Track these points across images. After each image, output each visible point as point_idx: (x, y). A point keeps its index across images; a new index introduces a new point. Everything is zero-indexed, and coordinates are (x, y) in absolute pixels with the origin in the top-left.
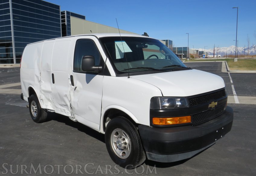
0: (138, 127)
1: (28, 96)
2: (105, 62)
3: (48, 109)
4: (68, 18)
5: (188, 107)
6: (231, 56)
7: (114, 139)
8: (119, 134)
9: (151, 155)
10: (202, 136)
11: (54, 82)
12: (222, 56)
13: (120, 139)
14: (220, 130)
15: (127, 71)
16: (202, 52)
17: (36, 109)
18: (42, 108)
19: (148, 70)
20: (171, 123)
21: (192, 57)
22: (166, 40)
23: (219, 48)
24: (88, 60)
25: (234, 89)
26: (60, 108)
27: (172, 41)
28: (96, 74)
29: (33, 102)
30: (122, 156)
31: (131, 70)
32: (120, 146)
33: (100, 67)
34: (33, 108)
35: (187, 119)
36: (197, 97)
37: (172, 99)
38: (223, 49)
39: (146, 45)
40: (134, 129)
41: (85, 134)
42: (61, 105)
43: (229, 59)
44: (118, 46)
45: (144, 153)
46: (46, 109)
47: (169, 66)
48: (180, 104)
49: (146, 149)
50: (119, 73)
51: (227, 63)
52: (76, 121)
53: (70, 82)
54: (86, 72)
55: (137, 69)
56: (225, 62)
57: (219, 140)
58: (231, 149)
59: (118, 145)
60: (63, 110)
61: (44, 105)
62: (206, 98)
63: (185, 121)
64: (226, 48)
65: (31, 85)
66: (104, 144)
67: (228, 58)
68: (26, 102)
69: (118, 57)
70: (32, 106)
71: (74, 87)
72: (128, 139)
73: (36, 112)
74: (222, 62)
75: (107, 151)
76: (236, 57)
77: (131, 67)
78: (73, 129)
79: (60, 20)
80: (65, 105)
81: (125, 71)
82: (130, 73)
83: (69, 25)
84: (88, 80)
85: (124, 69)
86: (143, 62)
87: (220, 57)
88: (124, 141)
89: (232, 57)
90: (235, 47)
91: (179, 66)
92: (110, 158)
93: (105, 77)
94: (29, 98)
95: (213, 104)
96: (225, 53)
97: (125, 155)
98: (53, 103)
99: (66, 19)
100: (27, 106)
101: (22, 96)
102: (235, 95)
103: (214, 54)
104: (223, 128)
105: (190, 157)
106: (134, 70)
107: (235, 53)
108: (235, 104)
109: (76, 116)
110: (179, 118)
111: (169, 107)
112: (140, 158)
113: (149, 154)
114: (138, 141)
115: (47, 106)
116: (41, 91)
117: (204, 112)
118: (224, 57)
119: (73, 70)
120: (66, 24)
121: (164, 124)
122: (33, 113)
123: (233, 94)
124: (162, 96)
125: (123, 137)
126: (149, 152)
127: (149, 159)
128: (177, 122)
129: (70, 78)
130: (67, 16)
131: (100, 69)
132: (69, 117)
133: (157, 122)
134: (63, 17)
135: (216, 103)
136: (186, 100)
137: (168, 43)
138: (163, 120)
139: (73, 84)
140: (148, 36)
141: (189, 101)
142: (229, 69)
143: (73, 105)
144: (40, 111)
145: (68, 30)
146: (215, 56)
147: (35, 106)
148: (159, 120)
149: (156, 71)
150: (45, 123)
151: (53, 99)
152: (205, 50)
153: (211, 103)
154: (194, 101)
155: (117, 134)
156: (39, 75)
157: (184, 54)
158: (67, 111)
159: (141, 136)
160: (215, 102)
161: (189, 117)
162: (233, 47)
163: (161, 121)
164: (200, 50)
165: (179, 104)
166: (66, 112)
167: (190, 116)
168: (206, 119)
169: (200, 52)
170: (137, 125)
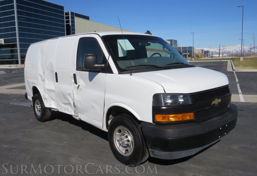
0: (140, 124)
1: (32, 95)
2: (107, 59)
3: (52, 108)
4: (73, 18)
5: (191, 103)
6: (236, 55)
7: (117, 136)
8: (122, 132)
9: (154, 152)
10: (205, 132)
11: (57, 81)
12: (227, 55)
13: (123, 137)
14: (224, 127)
15: (130, 68)
16: (208, 52)
17: (40, 108)
18: (46, 107)
19: (150, 67)
20: (173, 120)
21: (198, 56)
22: (171, 40)
23: (224, 48)
24: (90, 58)
25: (239, 88)
26: (63, 107)
27: (177, 41)
28: (99, 72)
29: (37, 101)
30: (125, 153)
31: (134, 67)
32: (123, 143)
33: (102, 65)
34: (37, 107)
35: (190, 116)
36: (200, 94)
37: (174, 96)
38: (228, 48)
39: (149, 42)
40: (137, 127)
41: (89, 133)
42: (65, 104)
43: (234, 59)
44: (121, 44)
45: (147, 150)
46: (49, 108)
47: (172, 64)
48: (183, 101)
49: (149, 147)
50: (121, 71)
51: (233, 62)
52: (79, 119)
53: (73, 81)
54: (88, 70)
55: (140, 67)
56: (231, 61)
57: (223, 138)
58: (236, 147)
59: (121, 142)
60: (66, 109)
61: (48, 104)
62: (210, 95)
63: (188, 118)
64: (231, 47)
65: (35, 84)
66: (107, 143)
67: (233, 57)
68: (30, 101)
69: (121, 55)
70: (36, 105)
71: (77, 85)
72: (131, 136)
73: (39, 111)
74: (227, 61)
75: (110, 149)
76: (241, 56)
77: (134, 65)
78: (77, 127)
79: (64, 20)
80: (69, 104)
81: (127, 69)
82: (132, 71)
83: (73, 25)
84: (91, 79)
85: (126, 67)
86: (146, 60)
87: (225, 56)
88: (127, 139)
89: (238, 56)
90: (241, 46)
91: (182, 63)
92: (113, 155)
93: (108, 74)
94: (33, 98)
95: (217, 101)
96: (230, 52)
97: (128, 153)
98: (57, 101)
99: (70, 19)
100: (31, 105)
101: (26, 96)
102: (240, 93)
103: (219, 54)
104: (227, 125)
105: (193, 154)
106: (137, 67)
107: (241, 52)
108: (240, 102)
109: (79, 114)
110: (182, 115)
111: (171, 103)
112: (143, 155)
113: (152, 151)
114: (141, 138)
115: (50, 105)
116: (44, 90)
117: (207, 109)
118: (230, 56)
119: (76, 68)
120: (70, 25)
121: (167, 121)
122: (37, 112)
123: (238, 92)
124: (164, 93)
125: (126, 135)
126: (151, 149)
127: (152, 156)
128: (180, 119)
129: (73, 76)
130: (71, 17)
131: (102, 66)
132: (73, 116)
133: (159, 118)
134: (68, 18)
135: (220, 100)
136: (189, 97)
137: (172, 43)
138: (165, 117)
139: (76, 82)
140: (151, 34)
141: (192, 98)
142: (234, 68)
143: (76, 104)
144: (44, 109)
145: (72, 31)
146: (221, 55)
147: (39, 105)
148: (161, 117)
149: (159, 68)
150: (49, 122)
151: (56, 98)
152: (211, 49)
153: (214, 100)
154: (197, 98)
155: (120, 131)
156: (42, 74)
157: (189, 54)
158: (70, 109)
159: (143, 133)
160: (218, 99)
161: (192, 114)
162: (238, 47)
163: (163, 118)
164: (206, 49)
165: (181, 100)
166: (69, 111)
167: (193, 112)
168: (210, 116)
169: (205, 51)
170: (140, 122)
